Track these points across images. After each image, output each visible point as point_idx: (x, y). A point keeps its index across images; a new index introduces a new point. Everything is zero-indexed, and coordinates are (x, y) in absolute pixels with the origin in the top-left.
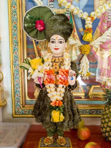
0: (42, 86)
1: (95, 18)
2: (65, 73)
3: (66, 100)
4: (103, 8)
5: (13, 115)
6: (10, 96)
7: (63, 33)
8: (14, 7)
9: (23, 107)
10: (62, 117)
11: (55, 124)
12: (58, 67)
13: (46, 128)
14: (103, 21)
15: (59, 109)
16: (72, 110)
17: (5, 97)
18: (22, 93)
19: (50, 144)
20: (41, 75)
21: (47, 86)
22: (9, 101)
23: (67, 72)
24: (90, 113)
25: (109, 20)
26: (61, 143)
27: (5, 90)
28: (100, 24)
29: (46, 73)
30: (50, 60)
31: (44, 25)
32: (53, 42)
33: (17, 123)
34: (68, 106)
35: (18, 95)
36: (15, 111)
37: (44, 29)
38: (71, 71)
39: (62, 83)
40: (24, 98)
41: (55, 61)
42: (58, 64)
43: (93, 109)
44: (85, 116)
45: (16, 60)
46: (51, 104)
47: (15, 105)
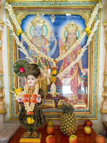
0: (22, 103)
1: (58, 61)
2: (35, 96)
3: (36, 111)
4: (62, 56)
5: (10, 118)
6: (9, 107)
7: (34, 74)
8: (12, 55)
9: (17, 114)
10: (33, 121)
11: (30, 125)
12: (31, 93)
13: (24, 127)
14: (65, 62)
15: (31, 117)
16: (40, 117)
17: (6, 107)
18: (16, 105)
19: (27, 136)
20: (21, 97)
21: (25, 104)
22: (8, 110)
23: (36, 95)
24: (58, 117)
25: (68, 61)
26: (34, 136)
27: (6, 103)
28: (63, 63)
29: (24, 96)
30: (27, 89)
31: (24, 70)
32: (29, 79)
33: (13, 124)
34: (37, 115)
35: (13, 106)
36: (12, 116)
37: (24, 72)
38: (38, 95)
39: (33, 102)
40: (17, 108)
41: (30, 89)
42: (31, 91)
43: (59, 115)
44: (54, 119)
45: (12, 85)
46: (27, 114)
47: (12, 112)
